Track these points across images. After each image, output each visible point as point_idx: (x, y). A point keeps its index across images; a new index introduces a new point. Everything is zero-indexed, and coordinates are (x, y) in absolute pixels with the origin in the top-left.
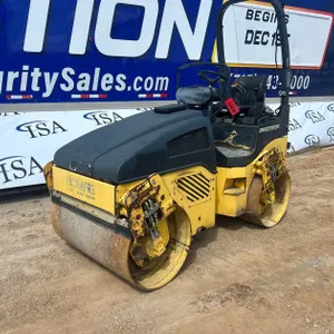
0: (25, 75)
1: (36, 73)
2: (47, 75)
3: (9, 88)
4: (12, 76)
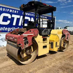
0: (13, 28)
1: (14, 28)
2: (16, 28)
3: (11, 30)
4: (11, 28)
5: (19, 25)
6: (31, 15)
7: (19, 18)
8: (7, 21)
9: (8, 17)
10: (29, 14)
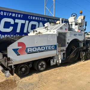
9: (10, 22)
10: (36, 18)
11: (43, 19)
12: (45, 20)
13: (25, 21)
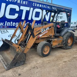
5: (29, 19)
6: (43, 7)
7: (29, 10)
8: (14, 15)
11: (46, 7)
12: (49, 8)
13: (29, 8)
